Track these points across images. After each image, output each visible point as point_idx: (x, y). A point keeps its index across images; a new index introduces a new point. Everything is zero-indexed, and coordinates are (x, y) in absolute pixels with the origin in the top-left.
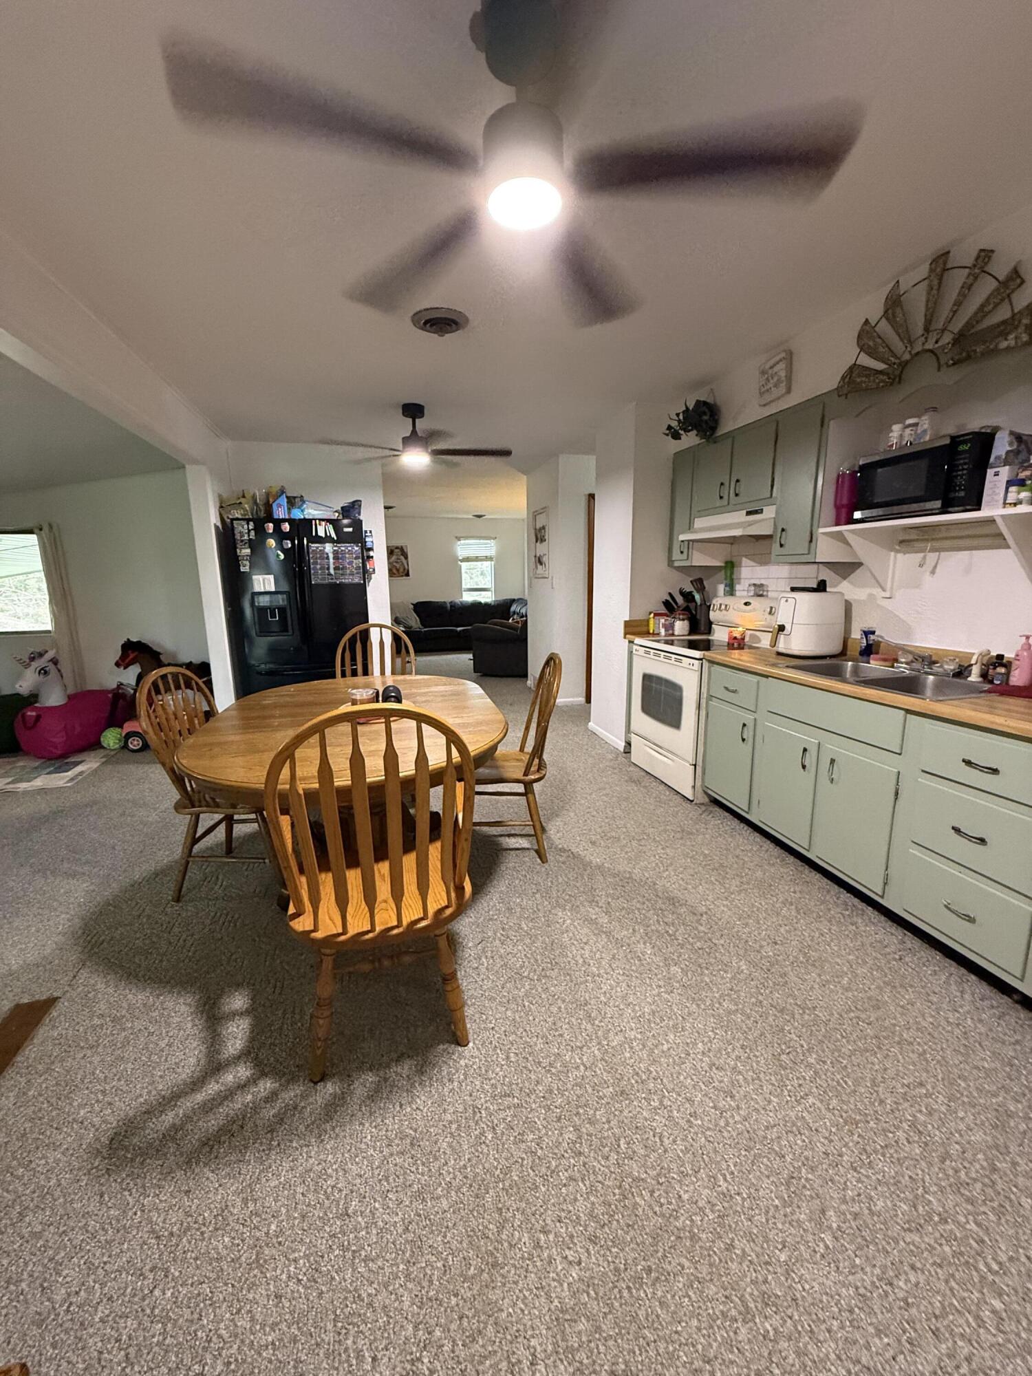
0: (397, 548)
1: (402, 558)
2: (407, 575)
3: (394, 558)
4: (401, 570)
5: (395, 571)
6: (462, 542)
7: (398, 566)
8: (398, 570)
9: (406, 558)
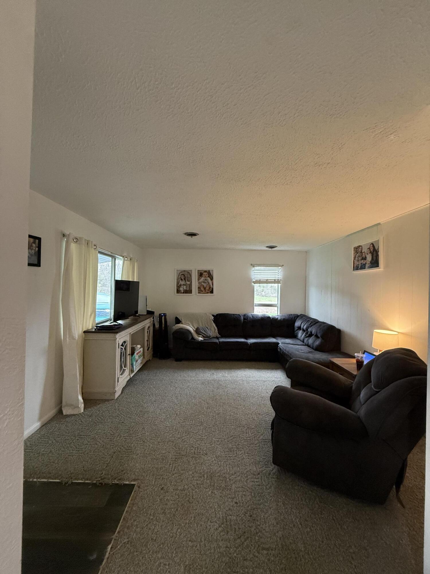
1: (209, 279)
2: (212, 292)
3: (202, 279)
4: (207, 288)
5: (202, 289)
6: (256, 268)
7: (205, 285)
8: (205, 289)
9: (212, 279)
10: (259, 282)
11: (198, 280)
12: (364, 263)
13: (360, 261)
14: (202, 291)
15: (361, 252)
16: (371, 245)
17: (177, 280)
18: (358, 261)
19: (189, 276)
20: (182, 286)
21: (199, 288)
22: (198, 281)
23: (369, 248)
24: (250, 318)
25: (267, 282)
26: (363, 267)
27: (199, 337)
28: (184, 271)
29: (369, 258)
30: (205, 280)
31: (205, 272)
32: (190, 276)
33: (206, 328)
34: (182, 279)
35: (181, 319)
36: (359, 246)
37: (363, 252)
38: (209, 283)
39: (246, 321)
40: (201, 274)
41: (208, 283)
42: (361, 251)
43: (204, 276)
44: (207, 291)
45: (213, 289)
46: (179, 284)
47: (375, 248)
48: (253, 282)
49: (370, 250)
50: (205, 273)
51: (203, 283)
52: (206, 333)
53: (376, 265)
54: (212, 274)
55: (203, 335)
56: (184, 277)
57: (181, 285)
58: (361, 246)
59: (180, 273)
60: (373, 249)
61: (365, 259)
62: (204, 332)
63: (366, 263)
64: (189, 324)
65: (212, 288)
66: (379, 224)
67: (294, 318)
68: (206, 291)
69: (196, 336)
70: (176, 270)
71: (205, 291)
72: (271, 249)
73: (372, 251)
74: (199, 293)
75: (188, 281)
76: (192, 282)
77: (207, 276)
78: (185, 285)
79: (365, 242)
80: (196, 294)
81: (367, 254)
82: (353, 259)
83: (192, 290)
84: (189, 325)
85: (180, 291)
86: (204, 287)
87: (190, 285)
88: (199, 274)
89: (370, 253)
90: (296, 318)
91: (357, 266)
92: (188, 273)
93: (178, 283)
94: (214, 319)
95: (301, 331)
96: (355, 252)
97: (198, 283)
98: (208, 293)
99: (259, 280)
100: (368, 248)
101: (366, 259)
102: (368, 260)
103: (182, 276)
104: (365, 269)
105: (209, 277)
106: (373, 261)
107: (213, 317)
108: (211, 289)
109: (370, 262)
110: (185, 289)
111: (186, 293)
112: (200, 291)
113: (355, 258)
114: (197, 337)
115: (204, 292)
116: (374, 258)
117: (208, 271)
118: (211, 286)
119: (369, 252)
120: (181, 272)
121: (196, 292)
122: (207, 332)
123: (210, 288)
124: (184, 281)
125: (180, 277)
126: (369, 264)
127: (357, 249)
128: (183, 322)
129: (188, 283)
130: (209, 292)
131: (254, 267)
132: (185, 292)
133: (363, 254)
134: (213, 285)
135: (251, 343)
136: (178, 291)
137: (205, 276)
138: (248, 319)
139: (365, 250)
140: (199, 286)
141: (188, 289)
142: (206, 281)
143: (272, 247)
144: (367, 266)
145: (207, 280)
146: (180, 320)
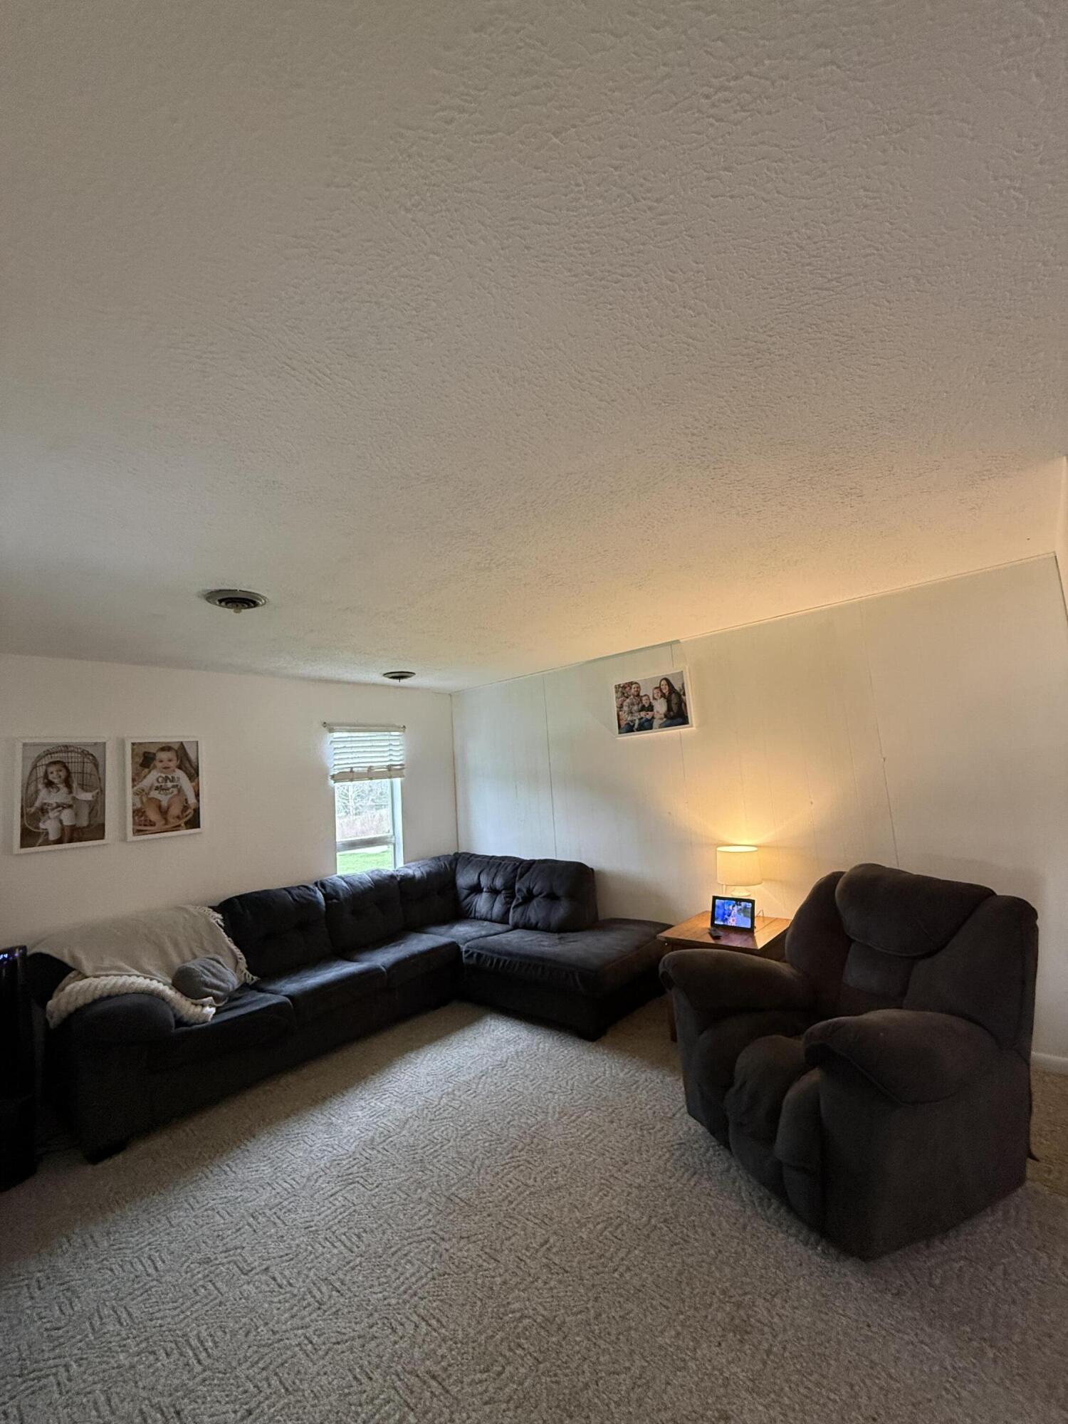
0: (166, 748)
1: (180, 775)
2: (194, 822)
3: (152, 777)
4: (175, 810)
5: (153, 815)
6: (336, 735)
7: (164, 799)
8: (163, 812)
9: (194, 774)
10: (350, 776)
11: (134, 780)
12: (649, 717)
13: (637, 714)
14: (152, 824)
15: (638, 695)
16: (664, 682)
17: (26, 786)
18: (631, 713)
19: (89, 767)
20: (52, 814)
21: (138, 813)
22: (133, 786)
23: (659, 688)
24: (343, 890)
25: (370, 774)
26: (646, 725)
27: (203, 1006)
28: (66, 748)
29: (660, 707)
30: (166, 779)
31: (163, 749)
32: (96, 765)
33: (215, 963)
34: (49, 784)
35: (74, 958)
36: (632, 683)
37: (641, 694)
38: (180, 790)
39: (335, 901)
40: (145, 759)
41: (175, 791)
42: (636, 694)
43: (159, 765)
44: (173, 822)
45: (197, 811)
46: (38, 804)
47: (673, 687)
48: (333, 777)
49: (661, 691)
50: (163, 756)
51: (154, 794)
52: (223, 981)
53: (680, 720)
54: (192, 755)
55: (215, 992)
56: (63, 774)
57: (43, 810)
58: (636, 683)
59: (40, 758)
60: (669, 690)
61: (651, 708)
62: (215, 981)
63: (653, 718)
64: (119, 969)
65: (193, 807)
66: (677, 641)
67: (450, 865)
68: (171, 820)
69: (187, 1007)
70: (19, 746)
71: (167, 823)
72: (396, 681)
73: (667, 694)
74: (137, 832)
75: (84, 787)
76: (102, 791)
77: (173, 764)
78: (70, 806)
79: (647, 676)
80: (124, 839)
81: (654, 699)
82: (616, 709)
83: (103, 825)
84: (121, 972)
85: (39, 834)
86: (160, 807)
87: (97, 808)
88: (140, 760)
89: (662, 696)
90: (453, 866)
91: (628, 724)
92: (85, 754)
93: (27, 801)
94: (223, 920)
95: (485, 895)
96: (619, 694)
97: (135, 794)
98: (177, 828)
99: (348, 770)
100: (656, 688)
101: (652, 710)
102: (658, 712)
103: (53, 769)
104: (651, 728)
105: (180, 767)
106: (672, 713)
107: (220, 916)
108: (190, 811)
109: (663, 716)
110: (67, 822)
111: (70, 841)
112: (142, 823)
113: (621, 707)
114: (199, 1009)
115: (160, 824)
116: (675, 707)
117: (176, 747)
118: (192, 800)
119: (660, 695)
120: (49, 753)
121: (124, 827)
122: (223, 977)
123: (186, 808)
124: (64, 790)
125: (41, 772)
126: (661, 719)
127: (624, 690)
128: (87, 967)
129: (88, 796)
130: (182, 823)
131: (331, 731)
132: (66, 838)
133: (644, 698)
134: (197, 795)
135: (387, 966)
136: (30, 837)
137: (166, 764)
138: (337, 892)
139: (647, 691)
140: (139, 806)
141: (84, 822)
142: (169, 784)
143: (401, 676)
144: (656, 723)
145: (172, 781)
146: (67, 960)
